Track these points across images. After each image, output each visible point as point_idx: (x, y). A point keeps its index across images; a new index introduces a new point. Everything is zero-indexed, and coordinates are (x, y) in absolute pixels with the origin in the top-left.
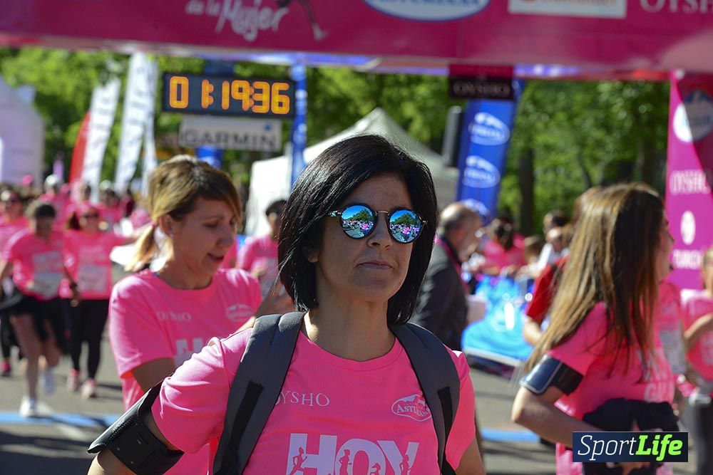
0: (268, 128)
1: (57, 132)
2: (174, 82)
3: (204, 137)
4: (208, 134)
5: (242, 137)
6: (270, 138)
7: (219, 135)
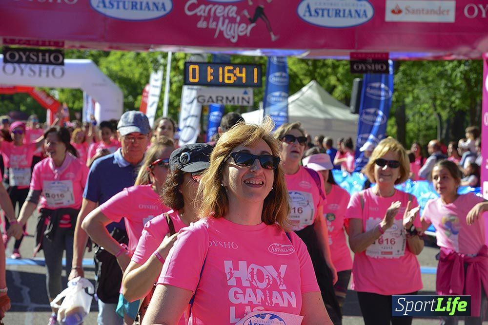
0: (245, 93)
1: (131, 99)
2: (191, 67)
3: (209, 99)
4: (211, 97)
5: (230, 98)
6: (247, 99)
7: (217, 97)
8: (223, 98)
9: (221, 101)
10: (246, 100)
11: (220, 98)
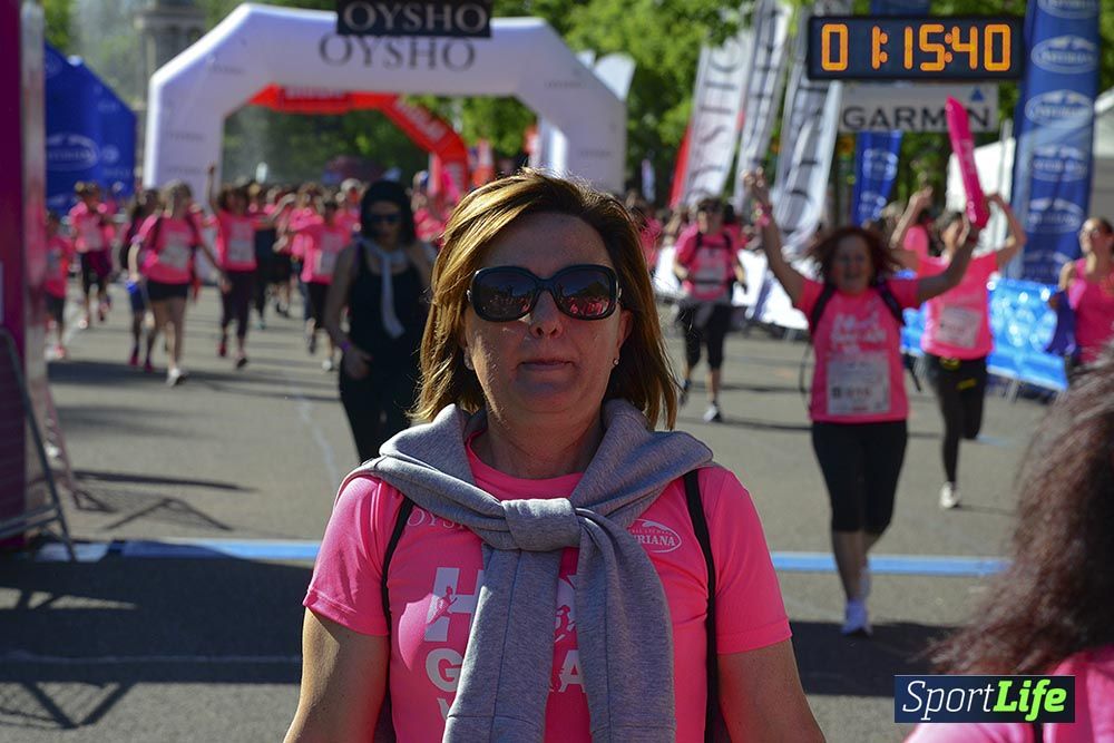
0: (977, 97)
2: (828, 31)
3: (874, 117)
4: (880, 112)
5: (934, 113)
6: (981, 114)
7: (898, 111)
8: (913, 112)
9: (909, 120)
10: (977, 118)
11: (905, 114)
